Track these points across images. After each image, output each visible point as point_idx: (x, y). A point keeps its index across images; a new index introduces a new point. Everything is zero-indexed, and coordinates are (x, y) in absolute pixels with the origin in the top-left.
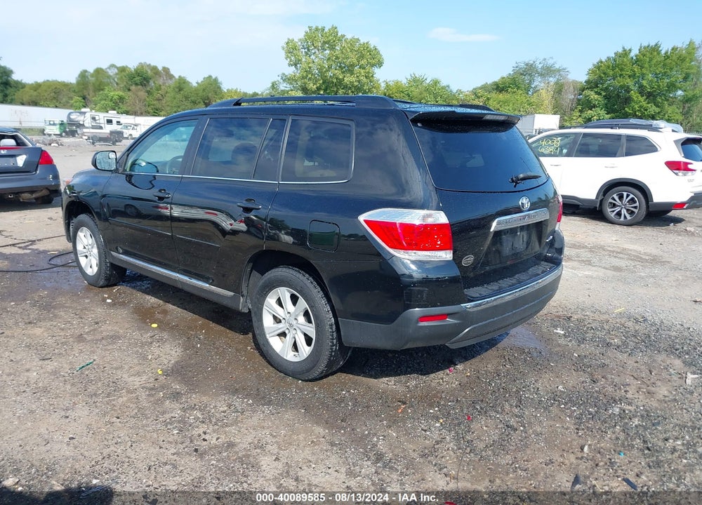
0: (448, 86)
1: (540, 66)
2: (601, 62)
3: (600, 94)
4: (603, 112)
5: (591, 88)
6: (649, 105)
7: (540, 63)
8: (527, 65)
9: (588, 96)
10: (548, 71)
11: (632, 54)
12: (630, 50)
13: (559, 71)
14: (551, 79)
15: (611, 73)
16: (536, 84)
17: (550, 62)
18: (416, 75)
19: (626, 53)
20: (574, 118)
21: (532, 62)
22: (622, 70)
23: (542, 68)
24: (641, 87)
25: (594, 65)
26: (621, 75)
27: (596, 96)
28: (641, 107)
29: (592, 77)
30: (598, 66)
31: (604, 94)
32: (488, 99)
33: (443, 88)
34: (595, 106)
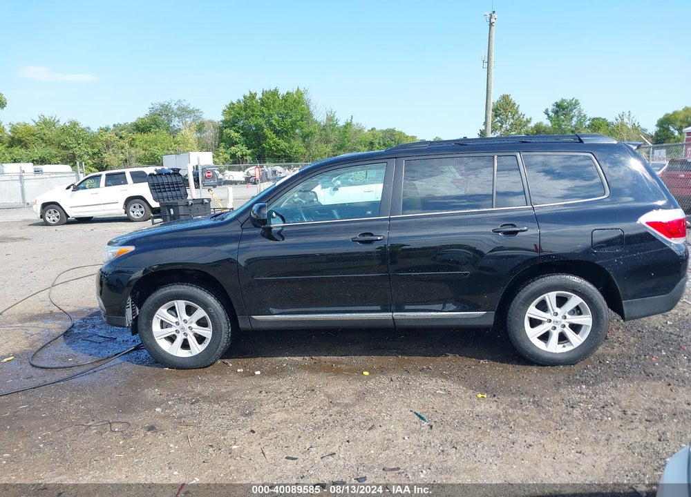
0: (89, 128)
1: (176, 107)
2: (233, 104)
3: (238, 132)
4: (244, 148)
5: (230, 127)
6: (280, 141)
7: (175, 104)
8: (162, 106)
9: (229, 134)
10: (184, 112)
11: (257, 97)
12: (256, 94)
13: (193, 112)
14: (187, 119)
15: (244, 113)
16: (173, 123)
17: (185, 104)
18: (46, 117)
19: (253, 96)
20: (221, 154)
21: (167, 104)
22: (253, 111)
23: (178, 109)
24: (271, 125)
25: (227, 106)
26: (253, 115)
27: (236, 134)
28: (274, 142)
29: (228, 117)
30: (232, 107)
31: (242, 132)
32: (133, 139)
33: (83, 130)
34: (236, 143)
